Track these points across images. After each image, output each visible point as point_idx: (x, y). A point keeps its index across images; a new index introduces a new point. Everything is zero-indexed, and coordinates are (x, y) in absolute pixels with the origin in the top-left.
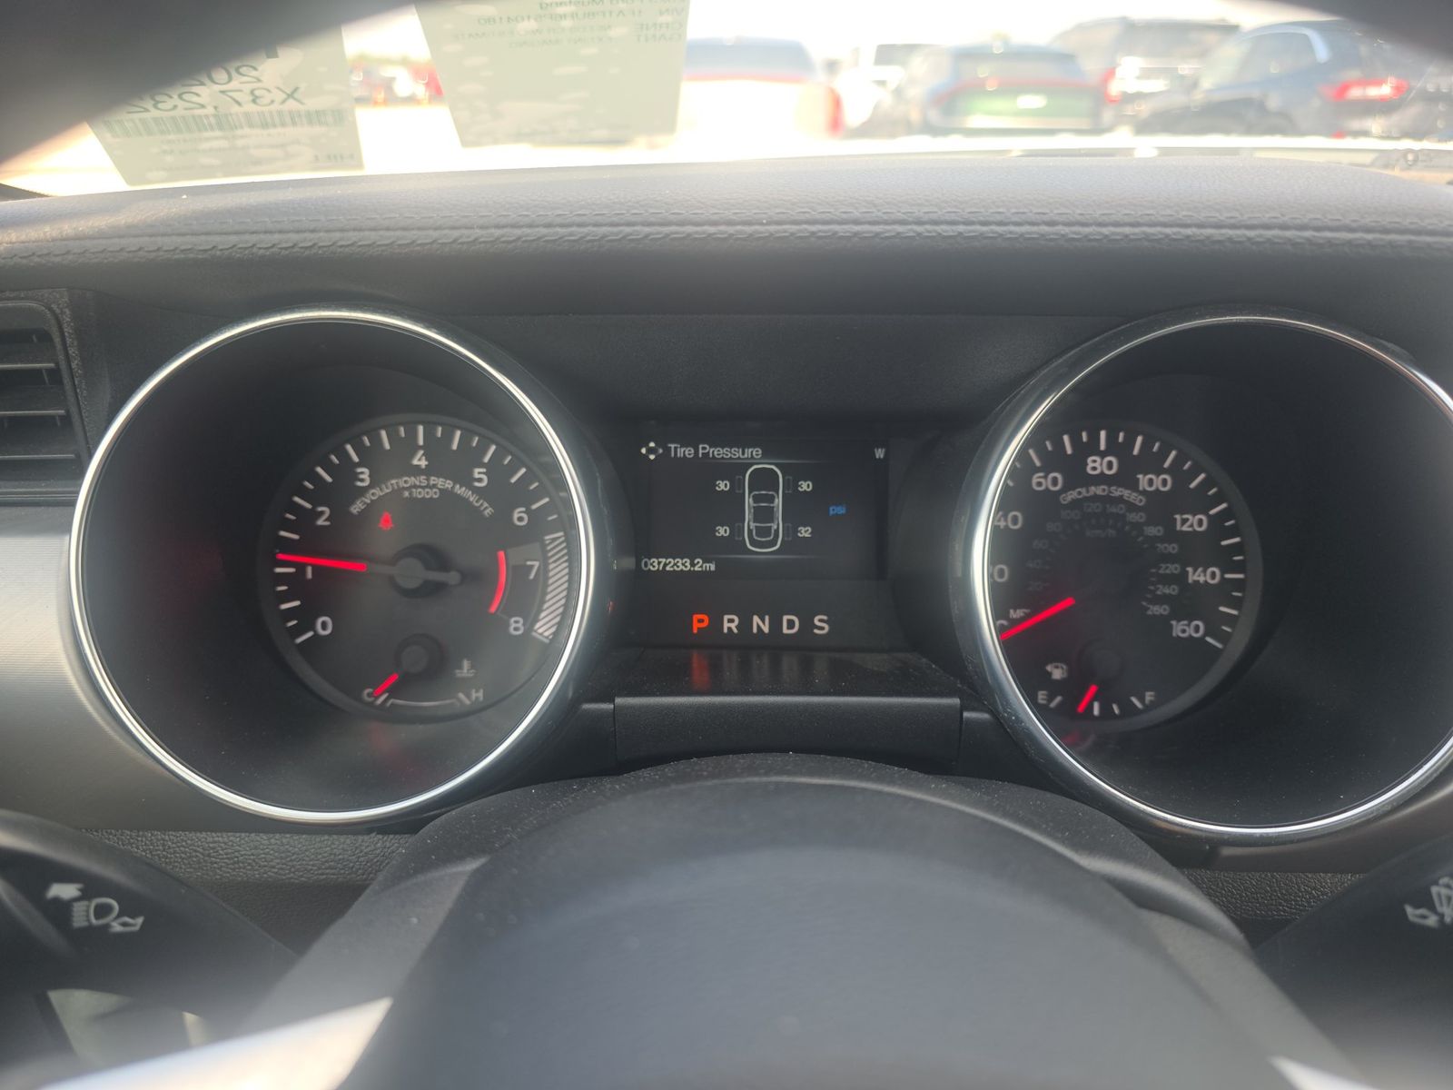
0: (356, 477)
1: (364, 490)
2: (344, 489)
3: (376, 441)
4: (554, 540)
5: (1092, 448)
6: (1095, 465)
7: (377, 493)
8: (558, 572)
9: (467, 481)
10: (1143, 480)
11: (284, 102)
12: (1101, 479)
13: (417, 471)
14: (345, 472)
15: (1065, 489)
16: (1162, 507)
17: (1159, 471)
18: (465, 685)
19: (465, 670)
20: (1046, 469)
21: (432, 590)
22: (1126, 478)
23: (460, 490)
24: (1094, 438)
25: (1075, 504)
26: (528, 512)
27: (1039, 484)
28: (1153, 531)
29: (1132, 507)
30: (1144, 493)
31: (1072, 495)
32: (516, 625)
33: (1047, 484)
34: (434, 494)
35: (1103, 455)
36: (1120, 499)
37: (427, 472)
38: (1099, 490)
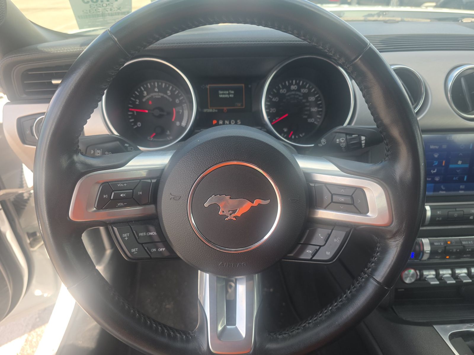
0: (143, 93)
1: (145, 96)
2: (141, 96)
3: (147, 86)
4: (184, 106)
5: (292, 84)
6: (293, 87)
7: (148, 97)
8: (186, 113)
9: (166, 94)
10: (302, 90)
11: (117, 10)
12: (294, 90)
13: (156, 92)
14: (141, 92)
15: (287, 92)
16: (306, 96)
17: (305, 88)
18: (168, 136)
19: (168, 133)
20: (283, 88)
21: (161, 116)
22: (299, 90)
23: (165, 96)
24: (292, 82)
25: (289, 96)
26: (179, 100)
27: (282, 92)
28: (304, 101)
29: (300, 96)
30: (302, 93)
31: (288, 94)
32: (178, 123)
33: (283, 92)
34: (159, 97)
35: (294, 85)
36: (297, 95)
37: (158, 92)
38: (293, 93)
